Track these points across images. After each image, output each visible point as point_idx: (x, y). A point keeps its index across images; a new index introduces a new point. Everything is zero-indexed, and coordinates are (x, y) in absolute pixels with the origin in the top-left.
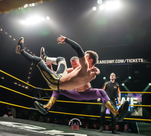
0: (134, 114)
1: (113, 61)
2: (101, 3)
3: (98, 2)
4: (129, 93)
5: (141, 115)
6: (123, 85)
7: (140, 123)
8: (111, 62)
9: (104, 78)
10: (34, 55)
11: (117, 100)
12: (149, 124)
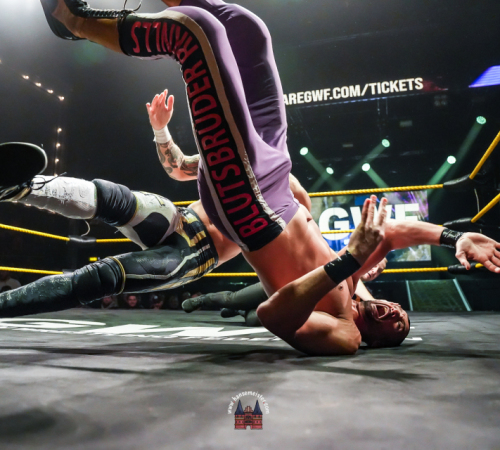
0: (406, 258)
1: (326, 95)
4: (387, 192)
5: (428, 258)
6: (366, 167)
7: (419, 281)
8: (319, 95)
9: (304, 151)
10: (62, 98)
11: (350, 218)
12: (445, 281)
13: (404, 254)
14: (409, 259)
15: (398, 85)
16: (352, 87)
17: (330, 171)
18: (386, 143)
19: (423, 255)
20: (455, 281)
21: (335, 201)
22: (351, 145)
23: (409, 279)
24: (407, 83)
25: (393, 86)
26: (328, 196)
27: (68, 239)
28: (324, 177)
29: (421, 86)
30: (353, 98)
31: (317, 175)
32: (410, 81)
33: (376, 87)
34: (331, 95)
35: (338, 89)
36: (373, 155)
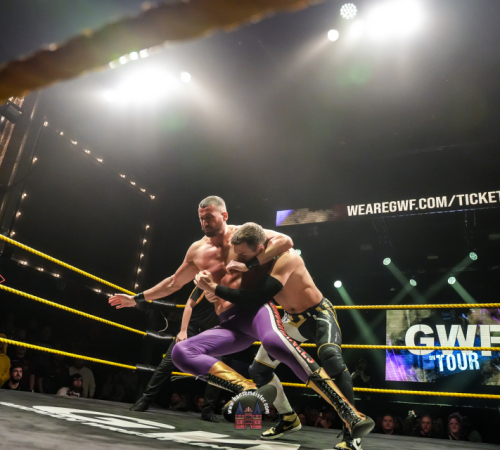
0: (497, 381)
1: (411, 205)
2: (351, 16)
3: (342, 13)
4: (472, 307)
6: (452, 281)
8: (403, 206)
9: (387, 261)
10: (153, 197)
11: (435, 335)
13: (494, 377)
14: (499, 384)
15: (487, 197)
16: (438, 199)
17: (413, 283)
18: (473, 256)
21: (418, 315)
22: (436, 257)
24: (497, 195)
25: (482, 198)
26: (410, 309)
27: (145, 334)
28: (407, 289)
30: (440, 209)
31: (399, 287)
33: (464, 198)
34: (417, 205)
35: (425, 200)
36: (460, 268)
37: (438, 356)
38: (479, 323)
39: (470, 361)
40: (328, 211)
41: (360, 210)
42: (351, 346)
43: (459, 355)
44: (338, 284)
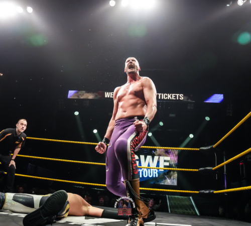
5: (175, 184)
6: (150, 135)
7: (173, 196)
11: (139, 160)
12: (186, 197)
13: (164, 181)
14: (166, 184)
15: (171, 96)
18: (161, 124)
19: (173, 182)
20: (191, 197)
23: (168, 195)
24: (176, 96)
25: (169, 96)
29: (183, 98)
32: (178, 95)
33: (161, 96)
36: (155, 129)
37: (140, 170)
38: (159, 155)
39: (154, 173)
40: (95, 93)
41: (111, 95)
42: (99, 164)
43: (149, 170)
44: (95, 131)
